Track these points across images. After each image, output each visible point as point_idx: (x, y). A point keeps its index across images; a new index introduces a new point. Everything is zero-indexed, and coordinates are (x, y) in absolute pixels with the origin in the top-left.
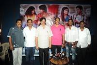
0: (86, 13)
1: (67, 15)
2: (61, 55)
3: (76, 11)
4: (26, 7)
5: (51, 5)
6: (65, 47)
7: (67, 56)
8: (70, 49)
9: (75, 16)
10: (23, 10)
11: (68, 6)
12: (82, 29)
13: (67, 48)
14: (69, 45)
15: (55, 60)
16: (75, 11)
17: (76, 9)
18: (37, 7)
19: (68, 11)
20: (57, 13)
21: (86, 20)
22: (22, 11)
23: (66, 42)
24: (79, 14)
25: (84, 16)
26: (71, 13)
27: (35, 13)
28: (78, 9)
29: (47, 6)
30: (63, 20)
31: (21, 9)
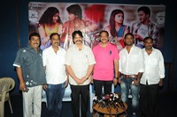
0: (156, 21)
1: (122, 24)
2: (112, 98)
3: (138, 18)
4: (40, 8)
5: (90, 4)
6: (119, 84)
7: (124, 100)
8: (128, 87)
9: (136, 27)
10: (35, 13)
11: (123, 7)
12: (149, 51)
13: (123, 85)
14: (127, 79)
15: (103, 106)
16: (135, 16)
17: (137, 13)
18: (63, 9)
19: (123, 17)
20: (102, 20)
21: (157, 34)
22: (34, 17)
23: (121, 74)
24: (143, 23)
25: (152, 26)
26: (129, 21)
27: (59, 21)
28: (141, 12)
29: (82, 8)
30: (114, 33)
31: (31, 12)
